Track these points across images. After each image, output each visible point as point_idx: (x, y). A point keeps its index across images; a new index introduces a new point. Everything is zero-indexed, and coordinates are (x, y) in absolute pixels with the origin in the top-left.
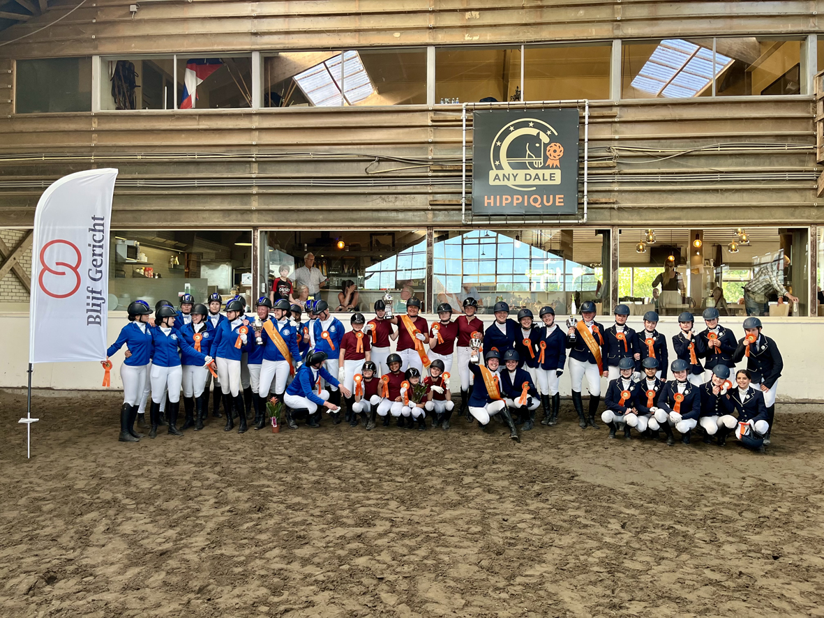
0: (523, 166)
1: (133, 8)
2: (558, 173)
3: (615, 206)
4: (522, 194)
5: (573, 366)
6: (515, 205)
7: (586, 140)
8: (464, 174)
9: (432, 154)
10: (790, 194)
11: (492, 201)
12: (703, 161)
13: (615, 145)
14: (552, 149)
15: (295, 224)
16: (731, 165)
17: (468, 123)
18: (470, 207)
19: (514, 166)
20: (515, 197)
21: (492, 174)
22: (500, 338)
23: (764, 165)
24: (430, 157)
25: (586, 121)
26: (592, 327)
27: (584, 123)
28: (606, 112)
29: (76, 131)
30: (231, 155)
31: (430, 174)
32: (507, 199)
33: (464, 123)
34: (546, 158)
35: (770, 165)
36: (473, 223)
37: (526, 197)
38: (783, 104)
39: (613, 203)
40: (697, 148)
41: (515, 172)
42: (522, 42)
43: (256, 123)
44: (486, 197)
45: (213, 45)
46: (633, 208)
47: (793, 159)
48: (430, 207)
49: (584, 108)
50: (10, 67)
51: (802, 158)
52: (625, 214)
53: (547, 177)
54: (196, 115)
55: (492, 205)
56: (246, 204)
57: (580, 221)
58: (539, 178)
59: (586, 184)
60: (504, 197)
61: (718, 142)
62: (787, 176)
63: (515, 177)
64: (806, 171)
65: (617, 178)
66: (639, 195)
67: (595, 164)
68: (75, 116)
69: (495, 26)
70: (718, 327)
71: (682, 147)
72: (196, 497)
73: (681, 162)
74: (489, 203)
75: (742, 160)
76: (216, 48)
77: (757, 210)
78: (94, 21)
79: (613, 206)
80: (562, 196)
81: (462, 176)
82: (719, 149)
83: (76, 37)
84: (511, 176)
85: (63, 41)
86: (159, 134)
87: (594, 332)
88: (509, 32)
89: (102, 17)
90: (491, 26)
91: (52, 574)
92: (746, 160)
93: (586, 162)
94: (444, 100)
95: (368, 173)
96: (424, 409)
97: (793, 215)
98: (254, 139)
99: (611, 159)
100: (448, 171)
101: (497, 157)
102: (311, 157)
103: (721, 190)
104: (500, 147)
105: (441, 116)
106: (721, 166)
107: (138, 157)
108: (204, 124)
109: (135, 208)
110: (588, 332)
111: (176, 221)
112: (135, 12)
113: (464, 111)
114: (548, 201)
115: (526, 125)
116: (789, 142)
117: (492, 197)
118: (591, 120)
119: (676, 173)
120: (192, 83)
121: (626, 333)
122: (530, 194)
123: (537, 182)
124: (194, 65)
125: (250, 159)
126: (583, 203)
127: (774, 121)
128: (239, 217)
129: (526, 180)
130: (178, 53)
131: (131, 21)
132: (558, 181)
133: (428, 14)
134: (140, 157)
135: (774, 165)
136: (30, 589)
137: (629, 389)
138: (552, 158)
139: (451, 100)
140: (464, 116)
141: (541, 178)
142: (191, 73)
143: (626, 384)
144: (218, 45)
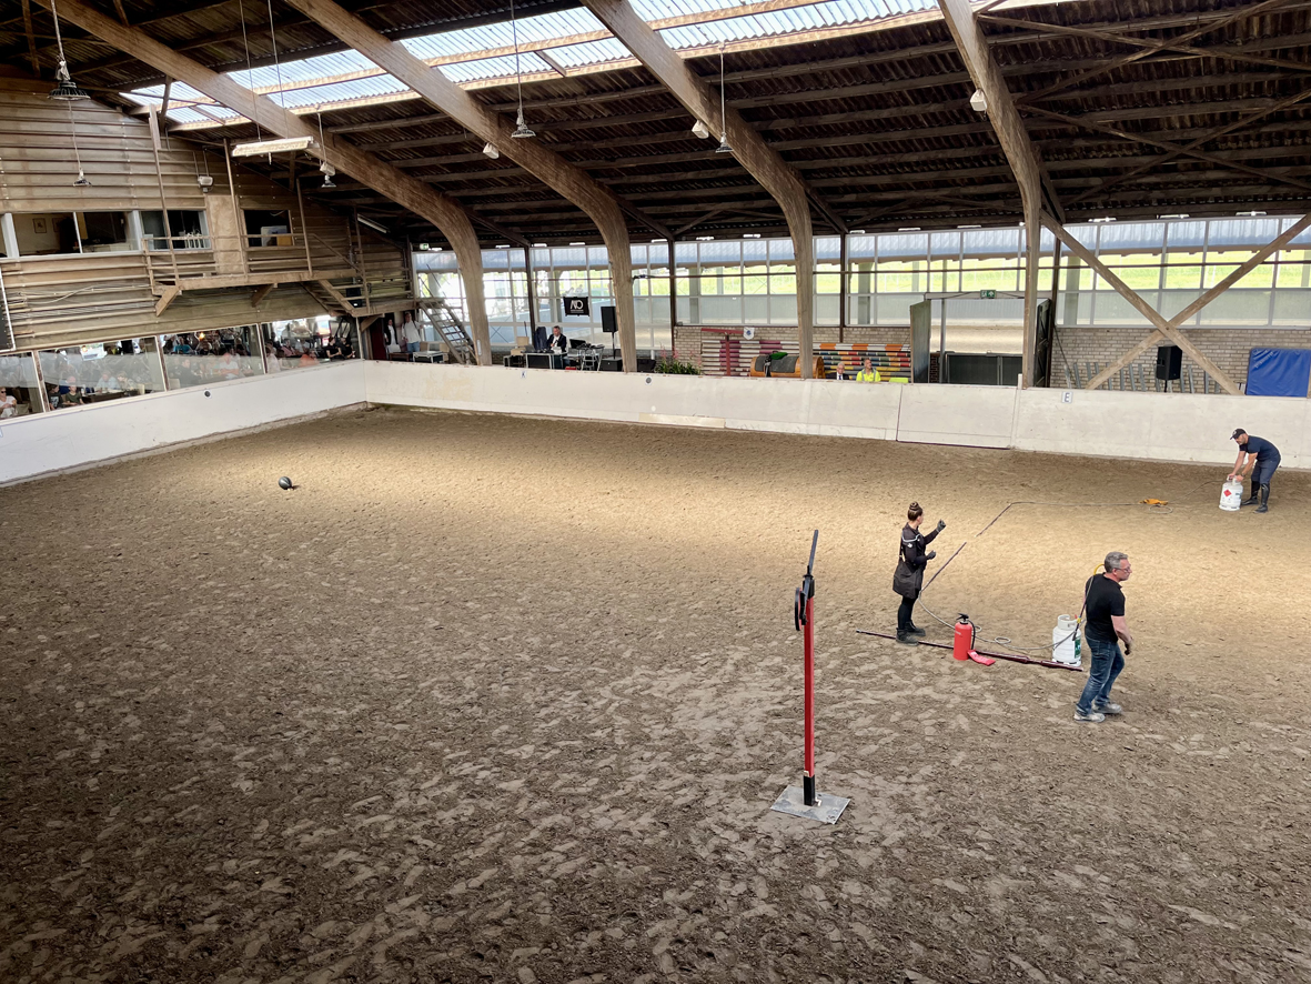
3: (33, 335)
7: (4, 289)
10: (141, 316)
12: (84, 298)
13: (23, 292)
16: (108, 300)
23: (124, 299)
28: (13, 268)
39: (31, 333)
40: (81, 290)
46: (45, 336)
47: (139, 294)
52: (41, 340)
57: (11, 350)
59: (9, 321)
65: (30, 315)
66: (48, 326)
67: (12, 305)
73: (71, 300)
82: (93, 289)
93: (6, 306)
97: (145, 330)
99: (23, 302)
106: (96, 301)
126: (10, 336)
127: (121, 270)
135: (129, 299)
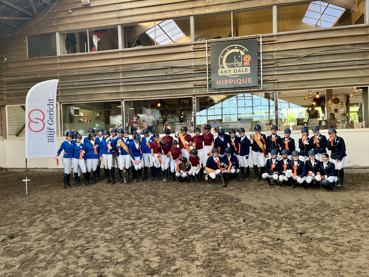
0: (233, 66)
1: (70, 11)
2: (249, 68)
3: (276, 82)
4: (233, 78)
5: (253, 154)
6: (230, 84)
7: (261, 53)
8: (207, 71)
9: (194, 63)
10: (359, 71)
11: (220, 82)
12: (317, 58)
13: (275, 54)
14: (246, 58)
15: (138, 97)
16: (330, 59)
17: (208, 49)
18: (210, 86)
19: (229, 67)
20: (230, 80)
21: (220, 70)
22: (221, 143)
23: (346, 58)
24: (193, 65)
25: (261, 44)
26: (260, 136)
27: (260, 45)
28: (270, 39)
29: (51, 64)
30: (111, 69)
31: (193, 72)
32: (226, 81)
33: (207, 49)
34: (243, 62)
35: (349, 58)
36: (212, 93)
37: (235, 80)
38: (355, 29)
39: (275, 80)
40: (313, 53)
41: (230, 69)
42: (231, 11)
43: (120, 55)
44: (217, 81)
45: (102, 24)
46: (284, 82)
47: (360, 55)
48: (193, 87)
49: (260, 38)
50: (25, 39)
51: (364, 54)
52: (280, 85)
53: (244, 70)
54: (97, 54)
55: (220, 84)
56: (118, 90)
57: (259, 89)
58: (240, 71)
59: (261, 72)
60: (225, 80)
61: (323, 49)
62: (357, 63)
63: (230, 71)
64: (366, 60)
65: (276, 69)
66: (287, 76)
67: (266, 63)
68: (51, 58)
69: (219, 4)
70: (319, 135)
71: (306, 52)
72: (81, 209)
73: (306, 59)
74: (219, 84)
75: (335, 56)
76: (103, 25)
77: (343, 79)
78: (56, 18)
79: (274, 81)
80: (251, 79)
81: (206, 72)
82: (324, 52)
83: (49, 25)
84: (228, 71)
85: (44, 27)
86: (83, 63)
87: (261, 139)
88: (226, 6)
89: (59, 16)
90: (217, 5)
91: (13, 235)
92: (337, 56)
93: (261, 63)
94: (198, 39)
95: (167, 74)
96: (188, 174)
97: (360, 81)
98: (120, 62)
99: (273, 60)
100: (200, 70)
101: (221, 63)
102: (143, 68)
103: (325, 71)
104: (223, 58)
105: (197, 46)
106: (325, 60)
107: (75, 73)
108: (100, 58)
109: (75, 94)
110: (258, 139)
111: (91, 98)
112: (71, 13)
113: (207, 44)
114: (245, 81)
115: (234, 48)
116: (358, 46)
117: (220, 81)
118: (264, 43)
119: (304, 65)
120: (95, 40)
121: (276, 138)
122: (236, 78)
123: (240, 73)
124: (96, 33)
125: (119, 71)
126: (261, 81)
127: (350, 37)
128: (116, 95)
129: (235, 72)
130: (89, 29)
131: (70, 17)
132: (249, 72)
133: (190, 2)
134: (76, 73)
135: (351, 58)
136: (3, 240)
137: (275, 163)
138: (246, 62)
139: (201, 39)
140: (206, 46)
141: (241, 71)
142: (95, 36)
143: (274, 161)
144: (104, 24)
